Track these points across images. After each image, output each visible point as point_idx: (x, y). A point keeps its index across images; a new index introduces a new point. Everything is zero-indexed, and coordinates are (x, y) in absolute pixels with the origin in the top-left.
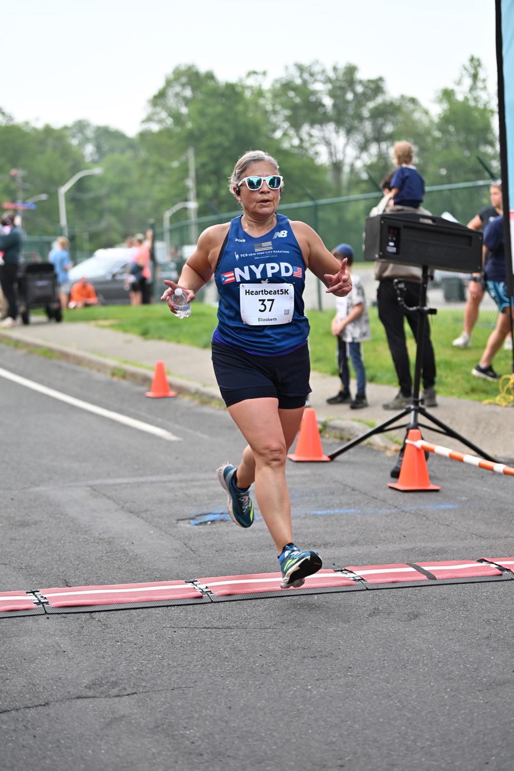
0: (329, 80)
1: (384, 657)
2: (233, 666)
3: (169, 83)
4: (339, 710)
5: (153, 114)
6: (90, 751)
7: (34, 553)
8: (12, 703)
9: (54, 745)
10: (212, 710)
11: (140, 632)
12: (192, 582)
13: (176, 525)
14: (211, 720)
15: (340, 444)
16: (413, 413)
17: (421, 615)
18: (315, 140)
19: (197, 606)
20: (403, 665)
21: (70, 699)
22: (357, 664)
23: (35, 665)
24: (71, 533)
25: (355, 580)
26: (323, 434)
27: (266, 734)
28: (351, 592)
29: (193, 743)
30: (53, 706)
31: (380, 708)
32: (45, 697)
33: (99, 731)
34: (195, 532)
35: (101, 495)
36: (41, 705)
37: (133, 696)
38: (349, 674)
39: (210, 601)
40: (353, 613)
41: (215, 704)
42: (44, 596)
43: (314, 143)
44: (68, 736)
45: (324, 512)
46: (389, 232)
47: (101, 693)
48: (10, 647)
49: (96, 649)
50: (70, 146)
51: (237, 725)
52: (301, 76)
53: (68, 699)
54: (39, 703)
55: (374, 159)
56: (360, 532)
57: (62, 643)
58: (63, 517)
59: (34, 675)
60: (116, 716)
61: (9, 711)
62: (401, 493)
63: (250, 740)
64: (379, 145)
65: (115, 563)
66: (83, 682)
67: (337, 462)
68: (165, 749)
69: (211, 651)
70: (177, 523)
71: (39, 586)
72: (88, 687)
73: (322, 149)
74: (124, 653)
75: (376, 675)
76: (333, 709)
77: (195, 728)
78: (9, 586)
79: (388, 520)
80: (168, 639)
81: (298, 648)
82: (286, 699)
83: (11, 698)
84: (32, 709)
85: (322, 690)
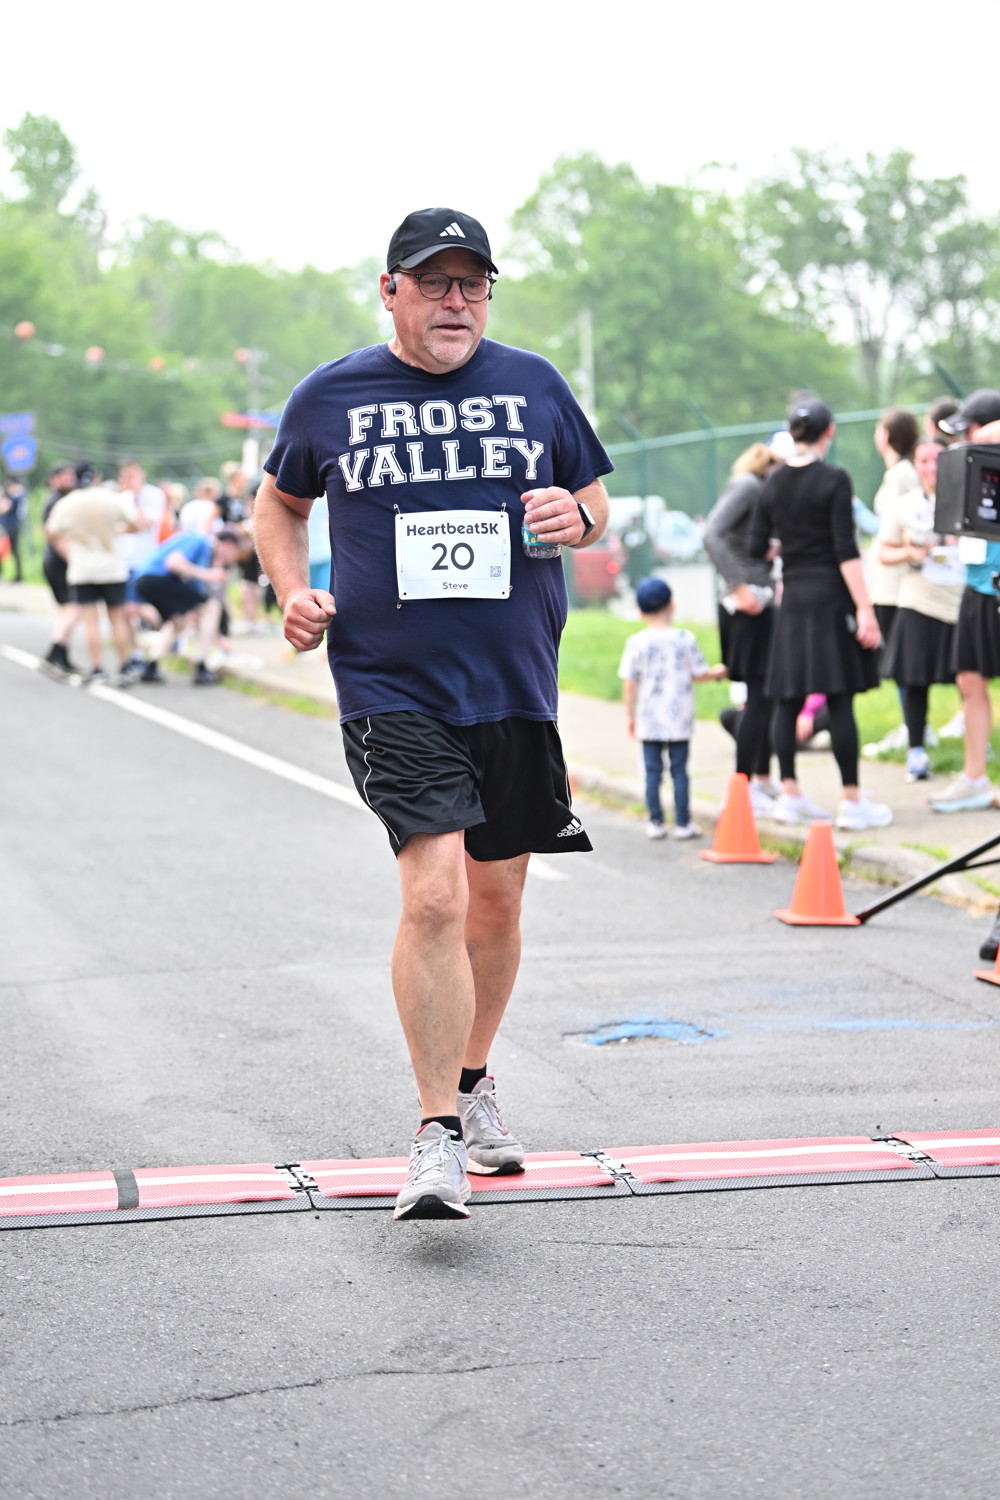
1: (973, 1310)
6: (404, 1476)
8: (251, 1379)
9: (334, 1462)
10: (638, 1404)
14: (637, 1423)
21: (362, 1374)
22: (919, 1322)
27: (744, 1454)
29: (601, 1466)
30: (329, 1386)
31: (967, 1410)
32: (314, 1369)
33: (419, 1438)
36: (306, 1385)
38: (904, 1341)
41: (643, 1393)
44: (360, 1445)
51: (685, 1435)
53: (359, 1374)
60: (452, 1410)
61: (246, 1393)
63: (713, 1464)
68: (547, 1476)
75: (958, 1346)
76: (874, 1410)
77: (606, 1438)
82: (782, 1386)
83: (250, 1369)
84: (289, 1390)
85: (851, 1372)
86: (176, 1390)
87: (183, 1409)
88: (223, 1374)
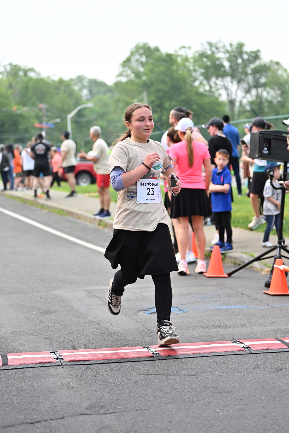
0: (227, 51)
1: (262, 393)
2: (172, 398)
3: (132, 54)
4: (235, 424)
5: (123, 72)
7: (54, 330)
8: (42, 417)
10: (160, 423)
11: (117, 377)
12: (147, 348)
13: (137, 314)
14: (160, 429)
15: (234, 267)
16: (278, 249)
17: (284, 369)
18: (219, 87)
19: (150, 361)
20: (273, 399)
21: (76, 415)
22: (246, 397)
23: (56, 395)
24: (76, 318)
25: (244, 348)
26: (224, 261)
28: (242, 355)
30: (66, 419)
31: (260, 424)
32: (62, 414)
34: (148, 318)
35: (93, 296)
36: (59, 418)
37: (113, 414)
38: (241, 403)
39: (158, 359)
40: (243, 367)
41: (162, 420)
42: (61, 355)
43: (219, 88)
45: (225, 307)
46: (265, 142)
47: (95, 412)
48: (41, 384)
49: (91, 386)
50: (74, 90)
52: (211, 49)
53: (75, 415)
54: (58, 417)
55: (254, 98)
56: (246, 320)
57: (71, 383)
58: (71, 308)
59: (55, 401)
60: (104, 426)
61: (41, 421)
62: (271, 297)
64: (257, 90)
65: (101, 336)
66: (84, 406)
67: (232, 277)
69: (159, 388)
70: (138, 313)
71: (58, 349)
72: (87, 408)
73: (223, 92)
74: (107, 388)
75: (257, 404)
76: (232, 424)
78: (40, 348)
79: (263, 312)
80: (133, 381)
81: (210, 387)
82: (204, 417)
83: (42, 414)
84: (54, 420)
85: (225, 412)
86: (20, 421)
87: (22, 427)
88: (34, 415)
